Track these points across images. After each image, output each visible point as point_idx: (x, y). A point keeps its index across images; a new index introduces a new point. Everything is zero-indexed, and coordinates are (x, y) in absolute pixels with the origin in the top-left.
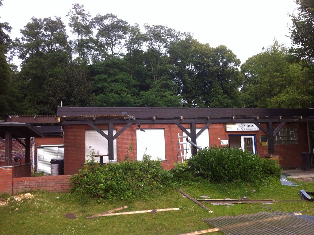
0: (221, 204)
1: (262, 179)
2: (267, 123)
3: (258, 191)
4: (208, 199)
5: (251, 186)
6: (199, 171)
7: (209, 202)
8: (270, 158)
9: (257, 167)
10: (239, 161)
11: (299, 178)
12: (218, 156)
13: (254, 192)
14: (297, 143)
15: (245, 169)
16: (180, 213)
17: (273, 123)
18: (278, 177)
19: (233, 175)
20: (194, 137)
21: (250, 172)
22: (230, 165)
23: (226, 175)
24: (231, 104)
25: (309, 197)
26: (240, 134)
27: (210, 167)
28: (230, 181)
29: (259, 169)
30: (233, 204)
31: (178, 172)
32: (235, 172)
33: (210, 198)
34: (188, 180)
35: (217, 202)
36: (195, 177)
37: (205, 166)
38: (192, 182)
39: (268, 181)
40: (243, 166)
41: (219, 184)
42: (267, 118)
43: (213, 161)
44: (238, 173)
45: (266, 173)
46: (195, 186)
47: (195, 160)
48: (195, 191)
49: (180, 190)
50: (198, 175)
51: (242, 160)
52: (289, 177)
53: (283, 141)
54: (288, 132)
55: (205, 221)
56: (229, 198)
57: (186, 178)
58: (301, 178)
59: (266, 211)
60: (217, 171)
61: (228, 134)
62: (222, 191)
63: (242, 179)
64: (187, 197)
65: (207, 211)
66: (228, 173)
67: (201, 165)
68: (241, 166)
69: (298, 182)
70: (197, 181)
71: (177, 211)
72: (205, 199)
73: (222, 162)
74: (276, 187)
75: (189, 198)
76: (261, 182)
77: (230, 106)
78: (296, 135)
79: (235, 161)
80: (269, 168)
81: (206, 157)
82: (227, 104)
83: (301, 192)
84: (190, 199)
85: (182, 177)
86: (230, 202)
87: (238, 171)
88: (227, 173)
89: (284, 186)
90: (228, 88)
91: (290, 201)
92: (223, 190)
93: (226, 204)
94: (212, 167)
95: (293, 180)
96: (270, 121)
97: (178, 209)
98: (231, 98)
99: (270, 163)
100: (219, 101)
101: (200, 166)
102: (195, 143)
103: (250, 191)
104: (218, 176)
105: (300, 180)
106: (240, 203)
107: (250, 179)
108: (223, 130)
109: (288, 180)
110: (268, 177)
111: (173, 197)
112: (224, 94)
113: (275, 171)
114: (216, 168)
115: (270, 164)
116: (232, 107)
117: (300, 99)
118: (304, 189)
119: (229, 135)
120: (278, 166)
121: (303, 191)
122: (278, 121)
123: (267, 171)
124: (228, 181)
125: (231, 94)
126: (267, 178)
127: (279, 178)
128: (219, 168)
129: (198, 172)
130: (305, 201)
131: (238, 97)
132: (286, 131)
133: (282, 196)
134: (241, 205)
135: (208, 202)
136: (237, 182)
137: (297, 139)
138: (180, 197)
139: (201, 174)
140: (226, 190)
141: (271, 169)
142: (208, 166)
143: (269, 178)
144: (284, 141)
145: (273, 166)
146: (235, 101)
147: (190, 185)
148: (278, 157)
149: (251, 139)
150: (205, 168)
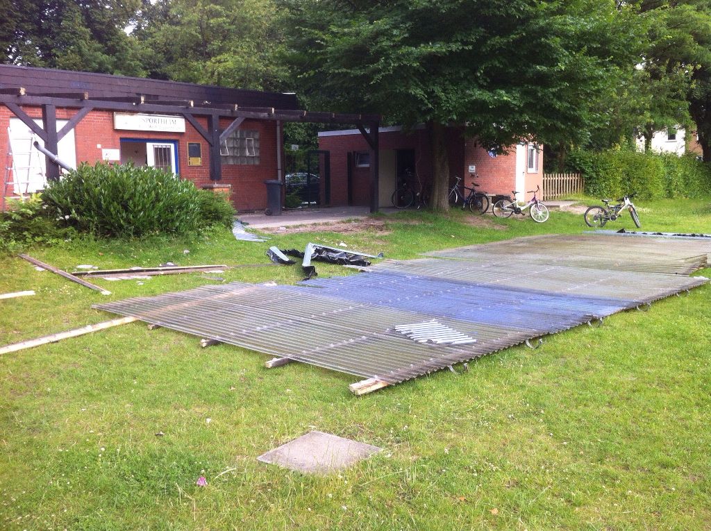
0: (124, 277)
1: (200, 229)
2: (209, 118)
3: (193, 251)
4: (94, 270)
5: (180, 243)
6: (69, 213)
7: (98, 276)
8: (212, 188)
9: (192, 206)
10: (157, 194)
11: (264, 229)
12: (113, 183)
13: (187, 254)
14: (257, 163)
15: (169, 209)
16: (39, 300)
17: (221, 118)
18: (229, 225)
19: (144, 221)
20: (51, 139)
21: (178, 216)
22: (139, 200)
23: (129, 223)
24: (110, 67)
25: (285, 258)
26: (145, 137)
27: (94, 206)
28: (138, 233)
29: (194, 209)
30: (150, 277)
31: (18, 218)
32: (148, 217)
33: (99, 269)
34: (43, 235)
35: (116, 275)
36: (58, 228)
37: (82, 204)
38: (53, 238)
39: (210, 234)
40: (164, 204)
41: (114, 241)
42: (206, 106)
43: (101, 193)
44: (156, 217)
45: (207, 218)
46: (61, 247)
47: (59, 192)
48: (62, 257)
49: (28, 256)
50: (65, 224)
51: (163, 192)
52: (247, 227)
53: (232, 157)
54: (242, 139)
55: (99, 310)
56: (137, 266)
57: (39, 232)
58: (267, 229)
59: (215, 284)
60: (111, 214)
61: (118, 136)
62: (123, 254)
63: (161, 230)
64: (47, 269)
65: (98, 292)
66: (133, 217)
67: (74, 201)
68: (161, 203)
69: (263, 235)
70: (65, 236)
71: (31, 298)
72: (87, 270)
73: (121, 195)
74: (226, 243)
75: (53, 272)
76: (199, 234)
77: (106, 71)
78: (257, 145)
79: (149, 192)
80: (212, 209)
81: (85, 184)
82: (101, 64)
83: (270, 251)
84: (55, 274)
85: (28, 230)
86: (142, 273)
87: (155, 215)
88: (131, 217)
89: (241, 242)
90: (102, 24)
91: (254, 266)
92: (124, 252)
93: (135, 277)
94: (99, 206)
95: (254, 231)
96: (216, 112)
97: (31, 293)
98: (110, 51)
99: (213, 199)
100: (82, 55)
101: (70, 205)
102: (55, 153)
103: (179, 251)
104: (112, 225)
105: (266, 232)
106: (162, 273)
107: (176, 229)
108: (108, 127)
109: (247, 231)
110: (210, 225)
111: (14, 271)
112: (92, 38)
113: (223, 214)
114: (107, 208)
115: (215, 201)
116: (112, 73)
117: (261, 71)
118: (276, 245)
119: (121, 139)
120: (227, 204)
121: (275, 249)
122: (230, 115)
123: (209, 214)
124: (134, 233)
125: (110, 40)
126: (208, 228)
127: (231, 228)
128: (115, 209)
129: (67, 217)
130: (279, 265)
131: (126, 50)
132: (239, 137)
133: (238, 259)
134: (165, 277)
135: (96, 276)
136: (152, 236)
137: (258, 154)
138: (29, 270)
139: (73, 222)
140: (131, 252)
141: (216, 211)
142: (90, 204)
143: (212, 227)
144: (234, 157)
145: (219, 205)
146: (120, 60)
147: (49, 246)
148: (229, 187)
149: (169, 149)
150: (82, 208)
